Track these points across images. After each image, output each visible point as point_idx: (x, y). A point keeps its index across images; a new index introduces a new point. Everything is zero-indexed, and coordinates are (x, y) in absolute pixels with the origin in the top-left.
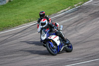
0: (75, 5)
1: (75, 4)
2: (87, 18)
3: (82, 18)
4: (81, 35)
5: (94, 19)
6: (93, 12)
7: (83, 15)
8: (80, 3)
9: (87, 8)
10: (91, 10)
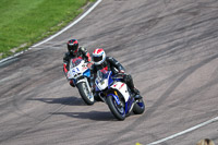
0: (13, 51)
1: (12, 47)
2: (38, 77)
3: (28, 79)
4: (27, 115)
5: (54, 79)
6: (52, 65)
7: (30, 71)
8: (23, 46)
9: (39, 55)
10: (48, 61)
